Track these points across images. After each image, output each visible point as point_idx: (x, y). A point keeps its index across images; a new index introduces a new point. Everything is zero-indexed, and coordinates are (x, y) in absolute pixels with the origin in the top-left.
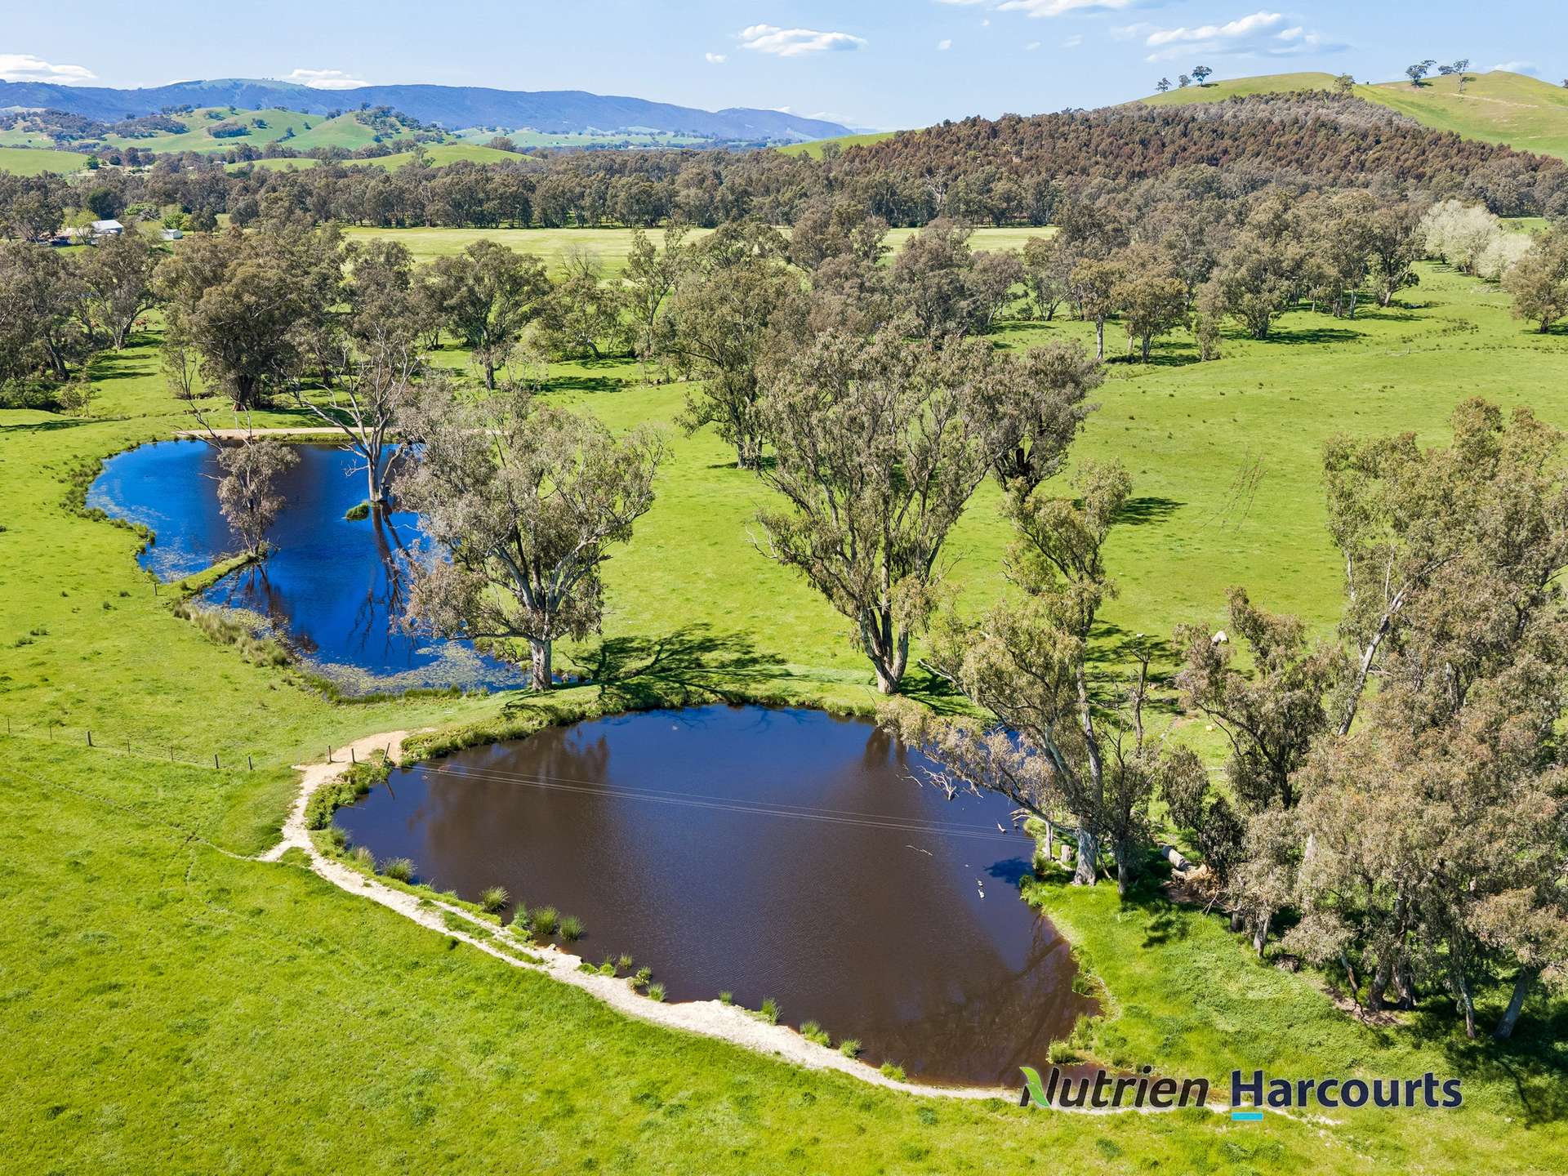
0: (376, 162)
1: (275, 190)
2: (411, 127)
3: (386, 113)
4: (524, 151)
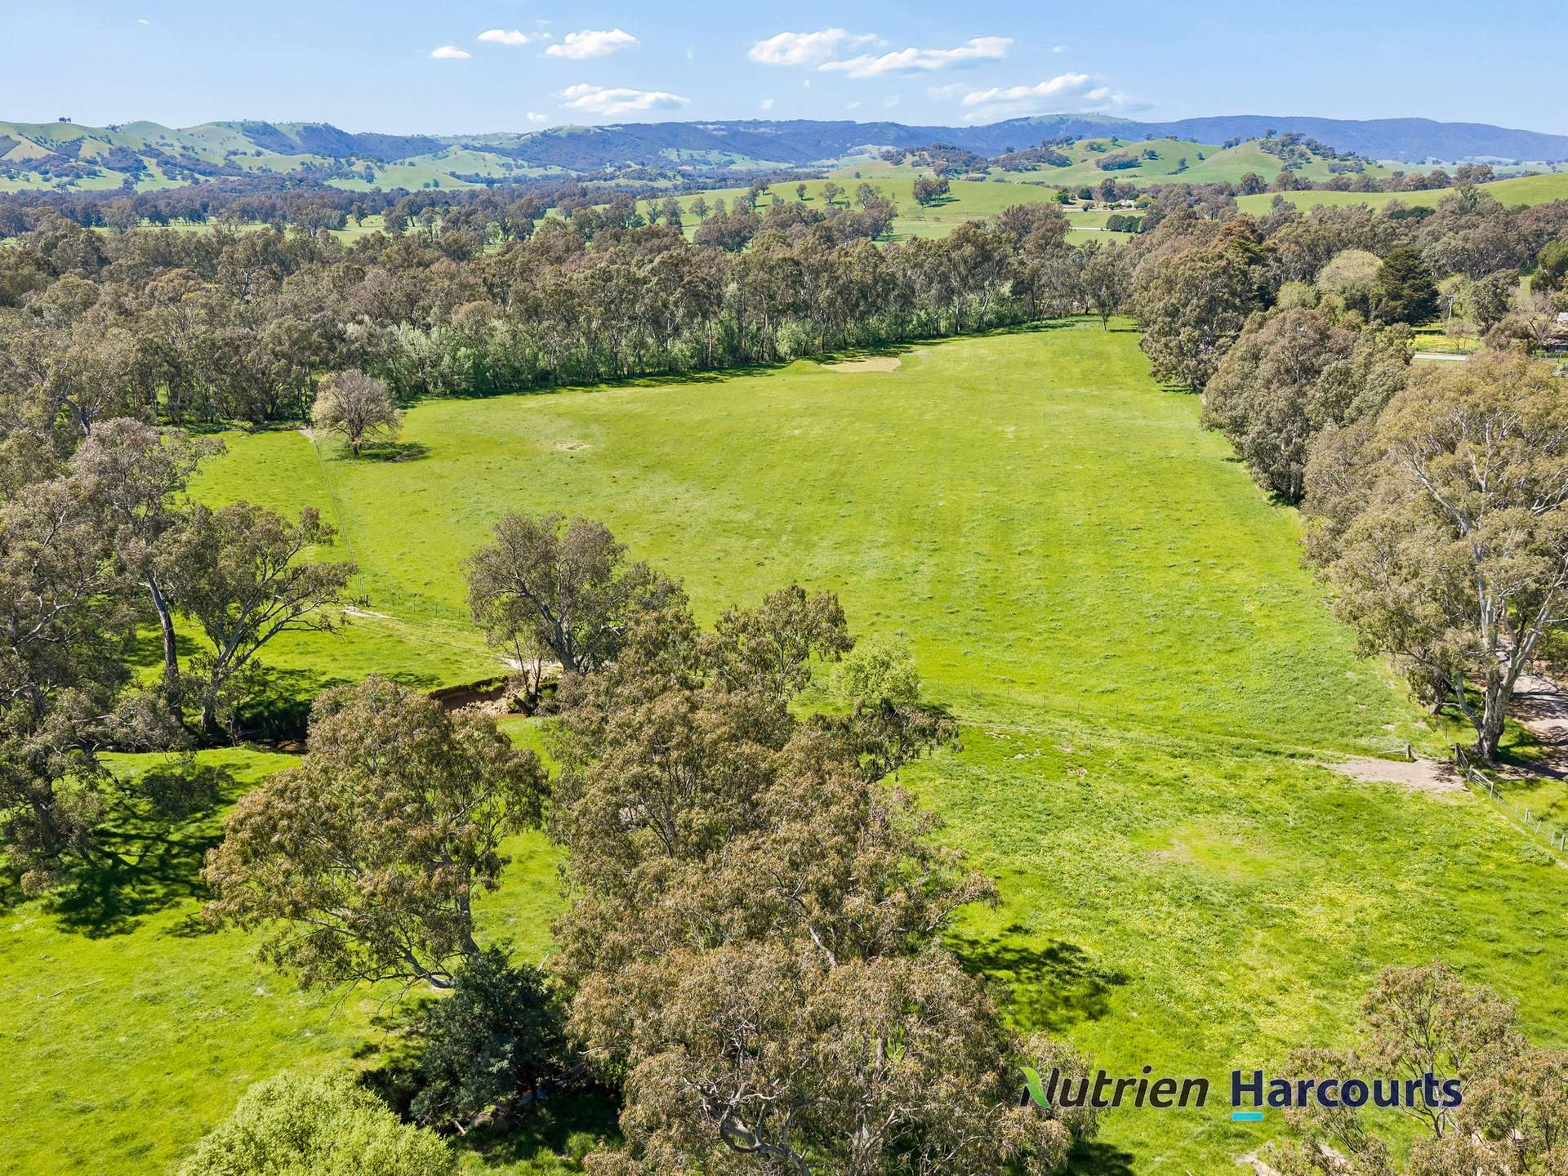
2: (1325, 156)
3: (1294, 140)
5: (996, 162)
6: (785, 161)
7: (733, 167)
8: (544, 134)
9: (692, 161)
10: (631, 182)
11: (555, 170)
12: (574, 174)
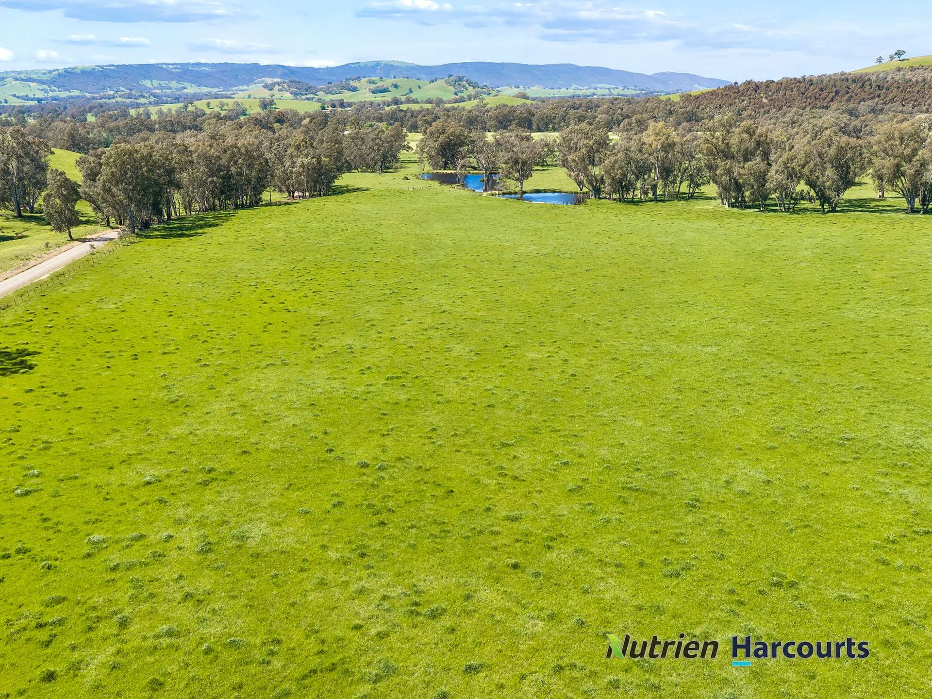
0: (461, 105)
1: (425, 116)
2: (474, 87)
3: (460, 79)
4: (534, 99)
5: (321, 89)
6: (217, 87)
7: (185, 91)
8: (66, 71)
9: (161, 87)
10: (124, 100)
11: (76, 93)
12: (88, 95)
